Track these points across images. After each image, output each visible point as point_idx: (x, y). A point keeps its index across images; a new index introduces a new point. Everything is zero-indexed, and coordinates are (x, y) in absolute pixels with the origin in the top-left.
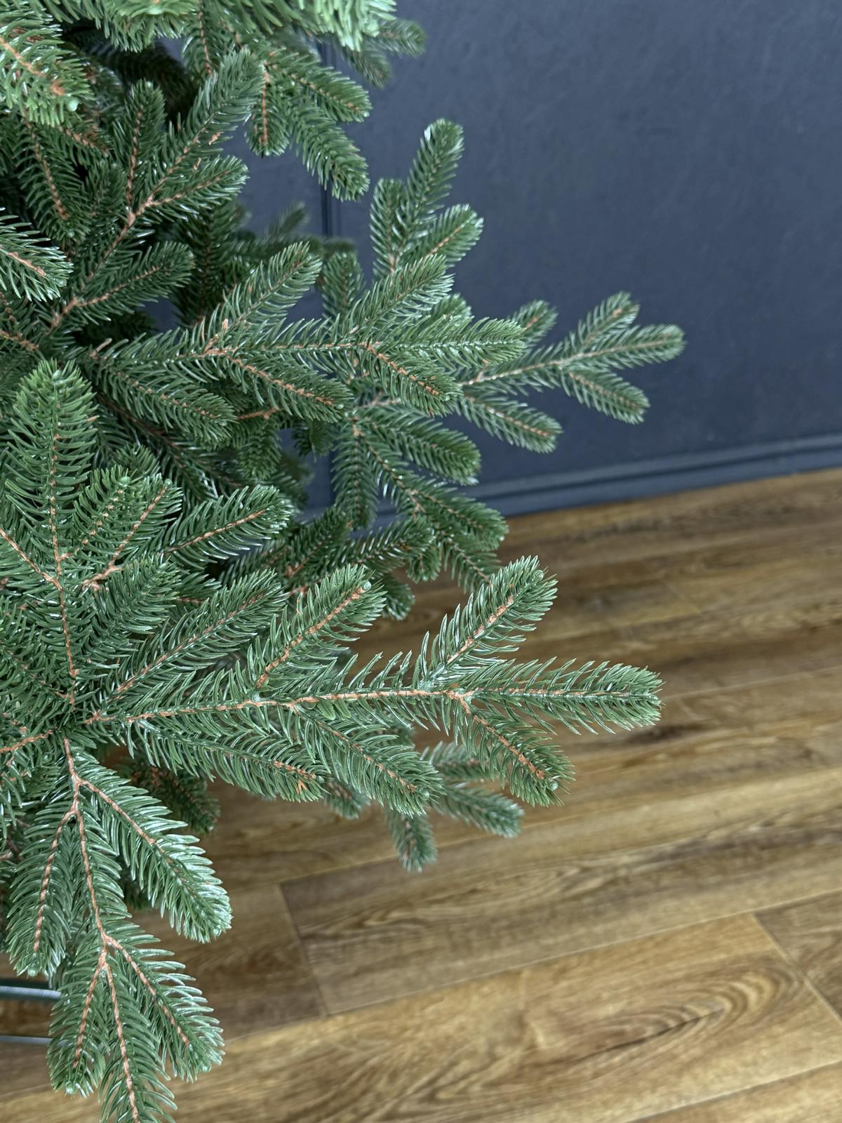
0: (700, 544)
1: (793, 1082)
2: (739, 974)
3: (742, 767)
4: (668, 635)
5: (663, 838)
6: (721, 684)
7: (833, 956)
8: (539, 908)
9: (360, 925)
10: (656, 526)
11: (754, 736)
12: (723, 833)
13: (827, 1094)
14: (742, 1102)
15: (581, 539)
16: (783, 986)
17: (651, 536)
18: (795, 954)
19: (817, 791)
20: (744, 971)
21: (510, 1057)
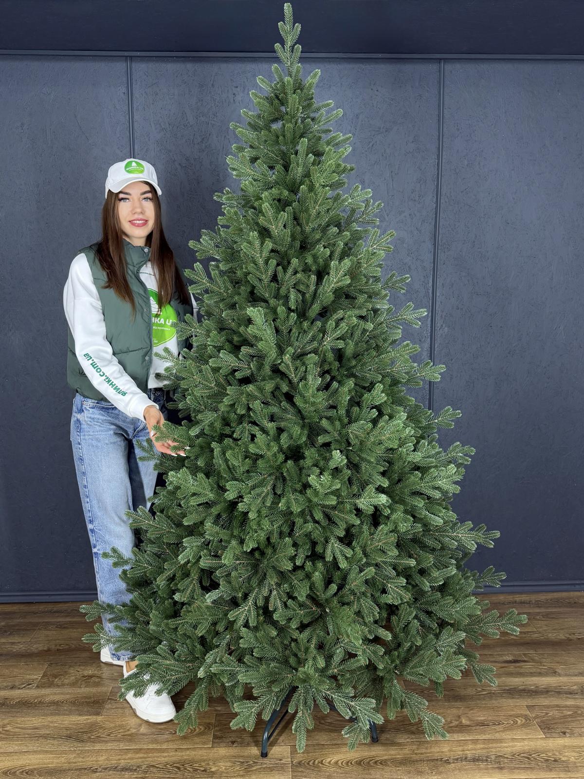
0: (542, 610)
1: (523, 739)
2: (518, 716)
3: (535, 673)
4: (524, 636)
5: (505, 686)
6: (536, 651)
7: (544, 717)
8: (469, 696)
9: (422, 692)
10: (529, 603)
11: (541, 666)
12: (523, 687)
13: (531, 743)
14: (510, 740)
15: (503, 604)
16: (528, 721)
17: (527, 605)
18: (534, 716)
19: (554, 682)
20: (519, 717)
21: (455, 723)
